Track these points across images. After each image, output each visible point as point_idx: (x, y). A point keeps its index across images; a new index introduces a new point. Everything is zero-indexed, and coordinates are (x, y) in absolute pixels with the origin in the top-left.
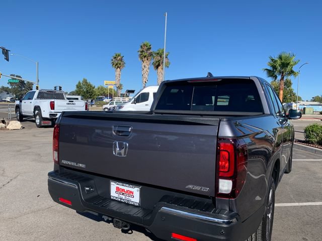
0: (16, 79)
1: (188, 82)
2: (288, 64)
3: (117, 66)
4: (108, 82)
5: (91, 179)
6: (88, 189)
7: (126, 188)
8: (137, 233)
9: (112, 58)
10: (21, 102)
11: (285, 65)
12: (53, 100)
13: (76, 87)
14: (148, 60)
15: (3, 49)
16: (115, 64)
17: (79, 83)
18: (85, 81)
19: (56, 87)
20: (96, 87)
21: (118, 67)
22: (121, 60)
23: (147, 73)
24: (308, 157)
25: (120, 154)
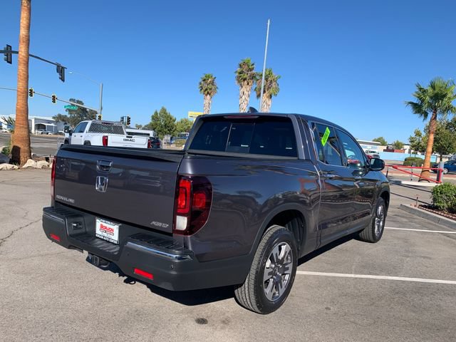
0: (74, 105)
1: (225, 117)
2: (445, 96)
3: (206, 92)
4: (193, 113)
5: (81, 216)
6: (75, 225)
7: (108, 225)
8: (140, 284)
9: (201, 80)
10: (71, 135)
11: (439, 97)
12: (106, 134)
13: (151, 118)
14: (248, 84)
15: (58, 66)
16: (204, 89)
17: (156, 113)
18: (164, 110)
19: (123, 118)
20: (178, 120)
21: (208, 93)
22: (212, 83)
23: (246, 102)
24: (423, 227)
25: (101, 189)
